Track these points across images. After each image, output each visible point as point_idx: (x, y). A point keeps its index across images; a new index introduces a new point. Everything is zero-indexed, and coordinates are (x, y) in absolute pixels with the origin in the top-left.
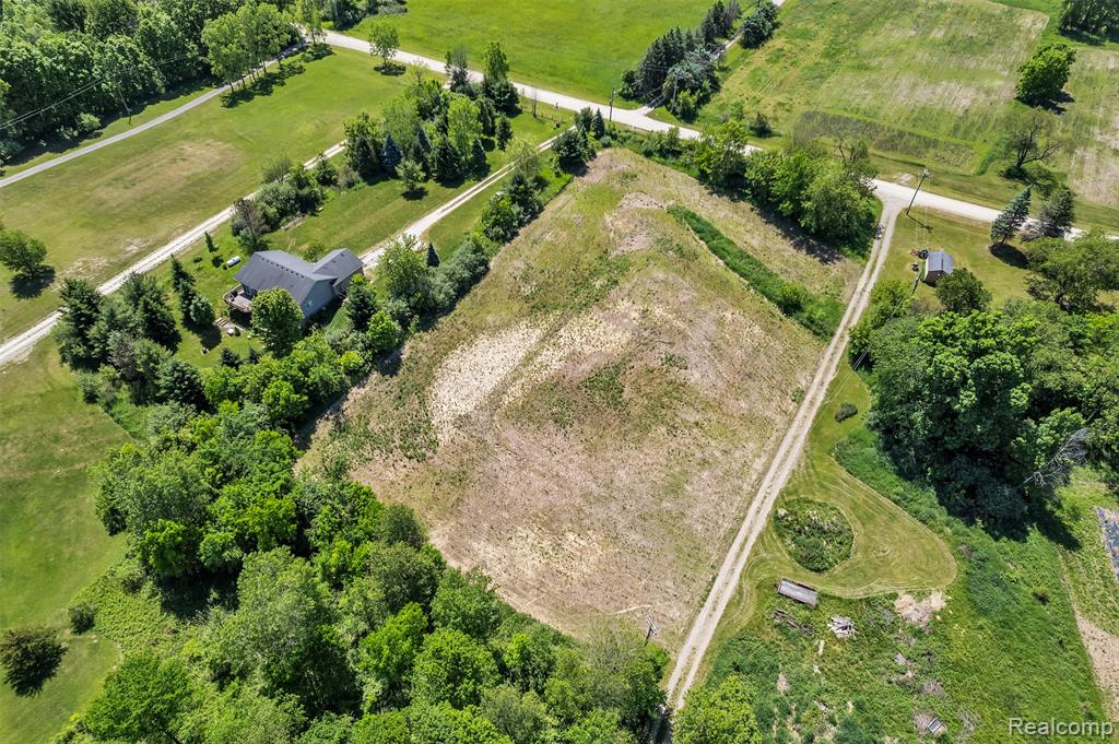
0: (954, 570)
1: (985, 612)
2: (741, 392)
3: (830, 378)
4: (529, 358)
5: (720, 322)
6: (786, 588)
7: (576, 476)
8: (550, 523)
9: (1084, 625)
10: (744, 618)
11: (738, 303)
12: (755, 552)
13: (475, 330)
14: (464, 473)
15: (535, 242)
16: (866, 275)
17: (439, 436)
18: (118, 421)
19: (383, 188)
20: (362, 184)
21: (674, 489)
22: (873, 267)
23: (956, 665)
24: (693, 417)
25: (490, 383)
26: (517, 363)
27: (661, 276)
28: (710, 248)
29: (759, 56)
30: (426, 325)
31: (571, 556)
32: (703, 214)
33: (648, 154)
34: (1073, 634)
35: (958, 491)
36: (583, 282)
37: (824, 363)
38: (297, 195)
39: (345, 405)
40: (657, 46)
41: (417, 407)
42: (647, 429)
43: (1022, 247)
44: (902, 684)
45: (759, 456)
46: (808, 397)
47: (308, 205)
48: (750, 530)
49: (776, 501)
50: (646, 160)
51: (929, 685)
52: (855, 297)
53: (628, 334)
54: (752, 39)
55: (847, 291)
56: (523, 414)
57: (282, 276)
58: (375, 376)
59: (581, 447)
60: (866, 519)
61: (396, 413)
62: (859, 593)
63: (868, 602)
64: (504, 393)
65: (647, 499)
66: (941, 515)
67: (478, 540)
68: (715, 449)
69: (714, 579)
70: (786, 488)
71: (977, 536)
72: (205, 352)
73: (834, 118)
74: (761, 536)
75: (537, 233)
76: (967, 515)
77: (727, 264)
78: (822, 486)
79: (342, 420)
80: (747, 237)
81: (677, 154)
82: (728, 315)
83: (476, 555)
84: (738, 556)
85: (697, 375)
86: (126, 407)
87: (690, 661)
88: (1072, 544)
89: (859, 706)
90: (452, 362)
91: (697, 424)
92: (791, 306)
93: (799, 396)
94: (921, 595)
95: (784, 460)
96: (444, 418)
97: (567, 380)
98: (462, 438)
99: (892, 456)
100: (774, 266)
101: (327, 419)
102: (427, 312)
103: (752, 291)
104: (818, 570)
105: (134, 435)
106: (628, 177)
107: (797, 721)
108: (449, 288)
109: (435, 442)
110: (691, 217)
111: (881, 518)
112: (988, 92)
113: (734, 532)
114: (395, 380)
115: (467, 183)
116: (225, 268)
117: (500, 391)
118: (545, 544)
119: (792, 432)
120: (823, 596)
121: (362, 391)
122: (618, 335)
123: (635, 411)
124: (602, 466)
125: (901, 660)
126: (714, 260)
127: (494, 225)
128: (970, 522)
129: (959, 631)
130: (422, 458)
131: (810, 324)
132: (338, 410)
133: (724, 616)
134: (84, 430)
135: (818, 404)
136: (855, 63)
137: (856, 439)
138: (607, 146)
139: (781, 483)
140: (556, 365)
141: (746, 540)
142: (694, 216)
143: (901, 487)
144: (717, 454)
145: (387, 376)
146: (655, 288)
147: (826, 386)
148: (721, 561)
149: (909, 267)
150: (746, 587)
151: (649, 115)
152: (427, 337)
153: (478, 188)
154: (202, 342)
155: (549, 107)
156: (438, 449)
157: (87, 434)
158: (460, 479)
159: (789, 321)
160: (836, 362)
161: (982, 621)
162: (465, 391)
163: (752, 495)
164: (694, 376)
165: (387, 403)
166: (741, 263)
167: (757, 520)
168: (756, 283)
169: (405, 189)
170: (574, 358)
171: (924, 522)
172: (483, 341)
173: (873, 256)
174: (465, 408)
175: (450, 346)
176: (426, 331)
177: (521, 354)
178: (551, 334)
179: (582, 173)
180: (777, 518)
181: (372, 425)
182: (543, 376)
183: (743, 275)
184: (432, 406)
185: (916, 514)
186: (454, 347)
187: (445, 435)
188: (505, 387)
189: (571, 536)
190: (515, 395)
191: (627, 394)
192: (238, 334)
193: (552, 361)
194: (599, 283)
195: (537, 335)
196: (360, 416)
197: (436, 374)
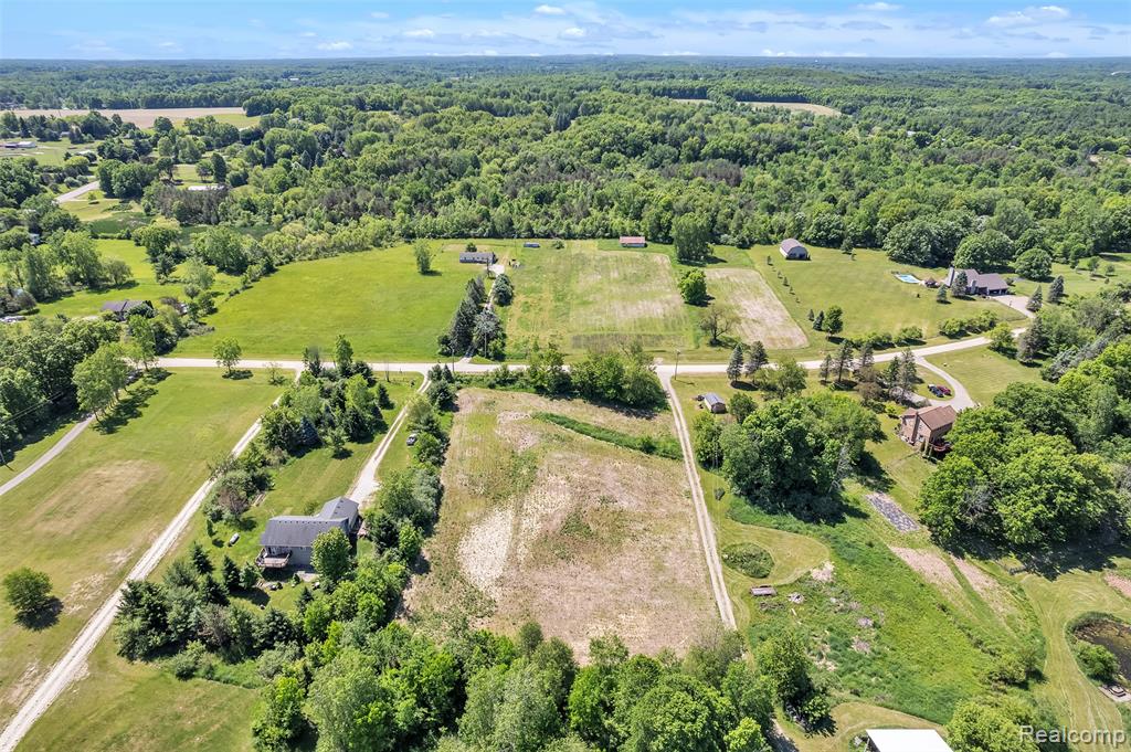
0: (826, 550)
1: (852, 562)
2: (658, 505)
3: (698, 480)
4: (517, 529)
5: (616, 470)
6: (756, 592)
7: (598, 583)
8: (604, 615)
9: (894, 549)
10: (747, 615)
11: (617, 456)
12: (727, 582)
13: (466, 524)
15: (461, 460)
16: (676, 419)
17: (492, 596)
18: (226, 682)
19: (313, 457)
20: (292, 459)
21: (660, 568)
22: (678, 415)
23: (857, 591)
24: (641, 527)
25: (502, 552)
26: (511, 534)
27: (561, 456)
28: (578, 431)
29: (515, 309)
30: (429, 533)
32: (555, 413)
33: (492, 387)
34: (891, 554)
35: (803, 509)
36: (513, 474)
37: (690, 474)
38: (253, 477)
39: (406, 604)
40: (459, 315)
41: (461, 585)
42: (619, 542)
43: (748, 380)
44: (841, 610)
45: (692, 533)
46: (694, 493)
47: (261, 484)
48: (716, 572)
49: (718, 552)
50: (493, 391)
51: (853, 605)
52: (680, 433)
53: (568, 494)
54: (503, 300)
55: (673, 431)
56: (537, 561)
57: (306, 528)
58: (414, 578)
59: (589, 567)
60: (769, 543)
61: (449, 594)
62: (792, 579)
63: (799, 580)
64: (516, 554)
65: (648, 579)
66: (802, 525)
68: (665, 538)
69: (716, 604)
70: (718, 544)
71: (826, 529)
72: (263, 608)
73: (592, 337)
74: (724, 573)
75: (458, 453)
76: (814, 519)
77: (593, 437)
78: (735, 535)
79: (411, 614)
80: (594, 418)
81: (512, 382)
82: (618, 465)
84: (720, 587)
85: (627, 503)
86: (224, 669)
88: (865, 516)
89: (830, 630)
90: (464, 549)
91: (645, 529)
92: (649, 448)
93: (689, 494)
94: (821, 567)
95: (706, 531)
96: (486, 584)
97: (551, 533)
98: (509, 591)
99: (759, 505)
100: (622, 430)
101: (399, 618)
102: (426, 523)
103: (620, 448)
104: (765, 576)
105: (249, 686)
106: (489, 404)
107: (809, 650)
108: (430, 501)
109: (491, 602)
110: (550, 417)
111: (776, 539)
112: (668, 302)
113: (708, 576)
114: (431, 575)
115: (377, 437)
116: (230, 546)
117: (512, 558)
119: (699, 514)
120: (776, 587)
121: (412, 590)
122: (562, 496)
123: (606, 535)
124: (609, 573)
125: (834, 600)
126: (583, 437)
127: (429, 456)
128: (818, 523)
129: (847, 575)
130: (490, 614)
131: (666, 455)
132: (403, 609)
134: (200, 700)
135: (702, 496)
136: (578, 301)
137: (734, 506)
138: (459, 388)
139: (713, 543)
140: (537, 526)
141: (717, 578)
142: (552, 415)
143: (774, 520)
144: (669, 541)
145: (424, 575)
146: (562, 463)
147: (699, 485)
148: (713, 594)
149: (697, 408)
150: (736, 600)
151: (470, 362)
152: (433, 540)
153: (389, 438)
154: (253, 603)
155: (395, 373)
156: (497, 604)
157: (204, 702)
159: (653, 457)
160: (695, 470)
161: (855, 566)
162: (488, 563)
163: (703, 553)
164: (625, 505)
165: (437, 590)
166: (602, 434)
167: (716, 566)
168: (619, 443)
169: (333, 453)
170: (545, 518)
171: (797, 532)
172: (476, 530)
173: (673, 408)
174: (497, 572)
175: (455, 540)
176: (430, 536)
177: (509, 528)
178: (519, 510)
179: (456, 409)
180: (725, 560)
181: (437, 609)
182: (534, 535)
183: (608, 440)
184: (471, 580)
185: (790, 530)
186: (458, 540)
187: (496, 594)
188: (515, 550)
189: (623, 617)
190: (523, 553)
191: (593, 528)
192: (280, 587)
193: (532, 525)
194: (525, 471)
195: (510, 513)
196: (423, 607)
197: (459, 561)
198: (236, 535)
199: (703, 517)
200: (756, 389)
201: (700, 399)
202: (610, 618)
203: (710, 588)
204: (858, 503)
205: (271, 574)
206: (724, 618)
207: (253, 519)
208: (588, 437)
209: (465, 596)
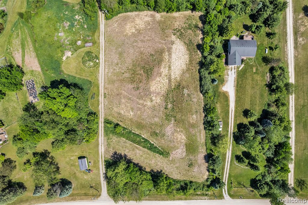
0: (63, 67)
1: (56, 61)
2: (118, 88)
3: (100, 106)
4: (170, 67)
5: (132, 109)
6: (91, 44)
7: (140, 44)
9: (40, 69)
10: (96, 35)
11: (131, 121)
12: (99, 49)
13: (188, 70)
14: (163, 32)
15: (197, 112)
16: (103, 152)
17: (175, 37)
20: (266, 108)
21: (121, 54)
25: (174, 56)
26: (171, 65)
27: (156, 119)
28: (149, 141)
31: (132, 27)
33: (191, 183)
34: (41, 66)
36: (174, 103)
37: (103, 111)
39: (201, 32)
41: (185, 41)
42: (133, 65)
45: (107, 73)
46: (103, 97)
48: (102, 54)
49: (100, 63)
52: (103, 141)
53: (152, 90)
55: (106, 143)
56: (161, 52)
58: (201, 42)
59: (144, 52)
60: (81, 69)
61: (188, 37)
62: (78, 52)
63: (76, 51)
64: (169, 55)
66: (67, 79)
67: (150, 20)
69: (104, 39)
70: (99, 68)
71: (59, 78)
74: (100, 53)
78: (92, 73)
79: (198, 29)
82: (132, 113)
83: (148, 17)
84: (102, 47)
85: (129, 87)
87: (102, 22)
90: (187, 57)
91: (124, 74)
93: (105, 96)
94: (67, 58)
95: (102, 75)
96: (177, 42)
97: (157, 67)
98: (169, 39)
101: (201, 27)
102: (202, 65)
103: (130, 128)
104: (87, 52)
106: (191, 165)
109: (174, 35)
111: (78, 71)
113: (105, 51)
114: (195, 44)
115: (236, 130)
116: (266, 48)
117: (170, 54)
118: (138, 27)
119: (103, 84)
120: (84, 47)
121: (200, 37)
122: (154, 89)
123: (138, 69)
124: (137, 50)
128: (61, 80)
129: (60, 55)
130: (174, 30)
131: (111, 123)
132: (201, 30)
133: (100, 33)
135: (100, 96)
137: (89, 90)
138: (208, 179)
139: (100, 68)
140: (162, 70)
141: (102, 51)
143: (76, 81)
144: (116, 68)
146: (154, 113)
147: (100, 103)
150: (98, 41)
152: (198, 60)
153: (231, 129)
156: (173, 34)
158: (163, 29)
159: (116, 121)
160: (100, 113)
162: (178, 51)
163: (105, 62)
165: (192, 38)
167: (102, 56)
168: (130, 132)
170: (160, 74)
171: (70, 75)
172: (184, 67)
174: (174, 47)
175: (191, 61)
176: (200, 62)
177: (172, 68)
179: (205, 157)
180: (98, 59)
181: (191, 31)
182: (163, 64)
183: (135, 134)
184: (182, 43)
185: (72, 76)
187: (173, 38)
189: (134, 31)
190: (166, 56)
191: (142, 72)
193: (164, 70)
194: (169, 106)
195: (173, 77)
196: (195, 32)
197: (188, 51)
199: (102, 83)
201: (89, 171)
202: (137, 30)
203: (105, 46)
206: (103, 33)
207: (265, 64)
208: (143, 137)
209: (183, 36)
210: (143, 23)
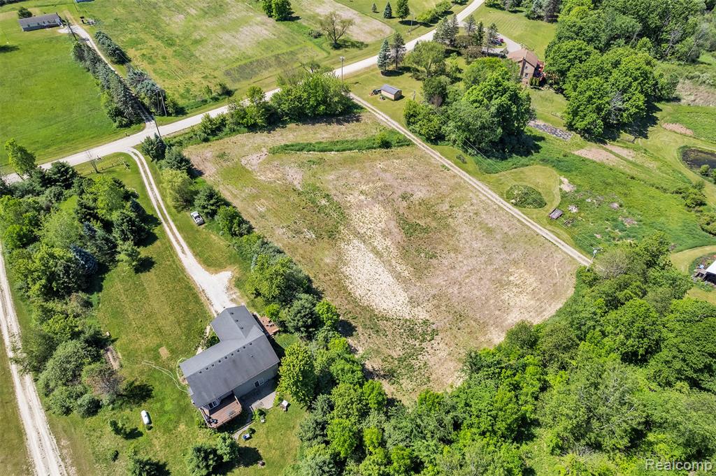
0: (552, 170)
1: (570, 171)
2: (437, 184)
3: (439, 154)
4: (377, 253)
5: (384, 170)
6: (554, 216)
8: (502, 285)
9: (576, 153)
10: (566, 236)
11: (371, 159)
12: (532, 219)
13: (335, 270)
14: (455, 312)
15: (262, 217)
16: (377, 115)
17: (421, 317)
20: (94, 297)
21: (490, 231)
22: (374, 110)
24: (446, 206)
25: (387, 278)
26: (378, 260)
28: (321, 151)
30: (317, 295)
31: (524, 282)
32: (286, 143)
33: (206, 140)
34: (579, 157)
36: (318, 209)
37: (428, 152)
39: (369, 367)
41: (390, 323)
42: (448, 225)
44: (599, 205)
45: (478, 195)
46: (447, 165)
47: (98, 342)
48: (519, 215)
49: (505, 200)
50: (209, 143)
52: (390, 124)
53: (377, 205)
54: (119, 59)
55: (384, 124)
56: (420, 271)
58: (351, 341)
59: (453, 255)
60: (522, 180)
61: (390, 337)
62: (558, 197)
63: (562, 197)
64: (399, 274)
65: (494, 242)
66: (524, 160)
67: (506, 320)
68: (468, 207)
69: (544, 237)
70: (499, 195)
71: (535, 155)
72: (263, 464)
73: (239, 68)
74: (523, 213)
76: (528, 152)
77: (338, 151)
78: (501, 184)
79: (382, 373)
80: (319, 136)
81: (221, 129)
82: (380, 166)
84: (533, 225)
85: (419, 193)
87: (584, 260)
88: (543, 138)
90: (358, 293)
91: (451, 207)
92: (384, 144)
93: (445, 168)
94: (561, 182)
95: (483, 189)
96: (406, 311)
98: (428, 306)
99: (493, 157)
100: (349, 137)
103: (364, 152)
104: (545, 204)
106: (222, 156)
109: (425, 322)
110: (286, 148)
111: (523, 175)
112: (263, 24)
113: (519, 220)
114: (360, 329)
117: (398, 277)
118: (515, 290)
119: (467, 179)
120: (558, 208)
121: (360, 352)
122: (375, 209)
123: (434, 224)
124: (468, 251)
125: (589, 201)
126: (330, 154)
129: (577, 181)
130: (435, 332)
131: (400, 144)
132: (372, 373)
133: (564, 241)
135: (453, 165)
136: (189, 41)
139: (497, 197)
140: (388, 243)
141: (524, 219)
142: (287, 146)
143: (510, 162)
144: (472, 208)
145: (354, 333)
146: (342, 182)
147: (443, 158)
148: (535, 232)
149: (381, 101)
150: (548, 227)
151: (158, 125)
154: (247, 465)
156: (431, 321)
158: (460, 317)
159: (395, 150)
161: (574, 173)
162: (388, 293)
163: (500, 207)
165: (378, 340)
166: (345, 146)
167: (516, 211)
168: (359, 148)
169: (132, 269)
170: (385, 233)
171: (527, 166)
172: (347, 270)
173: (364, 106)
174: (403, 297)
175: (342, 289)
176: (322, 297)
177: (371, 255)
178: (361, 237)
179: (201, 173)
180: (515, 205)
181: (395, 355)
182: (395, 252)
183: (350, 149)
184: (390, 314)
185: (523, 165)
186: (345, 288)
187: (421, 314)
188: (395, 272)
189: (511, 278)
190: (404, 269)
191: (422, 223)
192: (253, 431)
193: (383, 243)
194: (324, 202)
196: (383, 360)
197: (365, 304)
198: (144, 413)
199: (470, 179)
200: (402, 74)
201: (376, 92)
202: (508, 284)
203: (529, 228)
204: (531, 131)
205: (231, 426)
206: (557, 244)
207: (137, 383)
208: (333, 152)
209: (402, 331)
210: (511, 304)
